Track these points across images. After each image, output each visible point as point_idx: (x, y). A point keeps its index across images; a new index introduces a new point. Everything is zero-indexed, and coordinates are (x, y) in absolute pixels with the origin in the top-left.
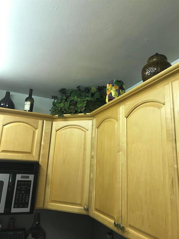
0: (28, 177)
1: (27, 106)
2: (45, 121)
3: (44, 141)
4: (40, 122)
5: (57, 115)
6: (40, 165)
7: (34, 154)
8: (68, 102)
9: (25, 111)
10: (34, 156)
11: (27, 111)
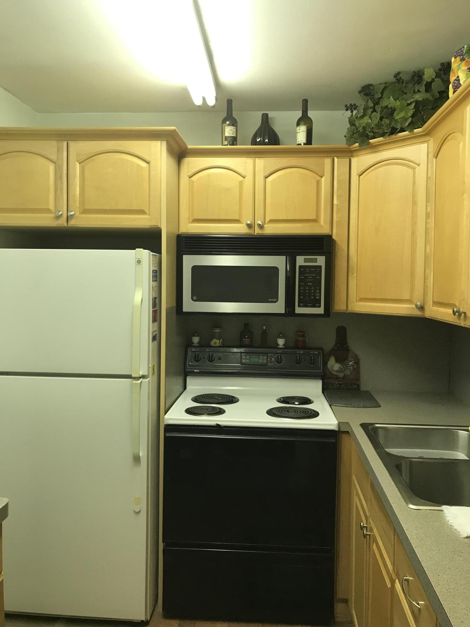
0: (316, 261)
1: (301, 136)
2: (336, 159)
3: (337, 196)
4: (327, 162)
5: (357, 144)
6: (335, 241)
7: (322, 223)
8: (377, 112)
9: (299, 145)
10: (322, 226)
11: (302, 144)
